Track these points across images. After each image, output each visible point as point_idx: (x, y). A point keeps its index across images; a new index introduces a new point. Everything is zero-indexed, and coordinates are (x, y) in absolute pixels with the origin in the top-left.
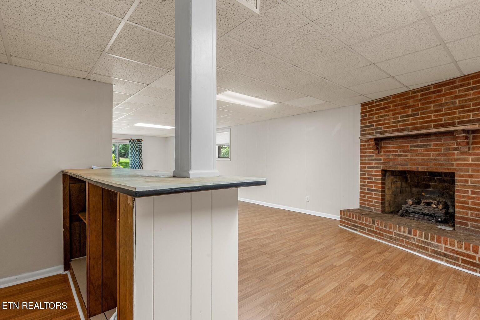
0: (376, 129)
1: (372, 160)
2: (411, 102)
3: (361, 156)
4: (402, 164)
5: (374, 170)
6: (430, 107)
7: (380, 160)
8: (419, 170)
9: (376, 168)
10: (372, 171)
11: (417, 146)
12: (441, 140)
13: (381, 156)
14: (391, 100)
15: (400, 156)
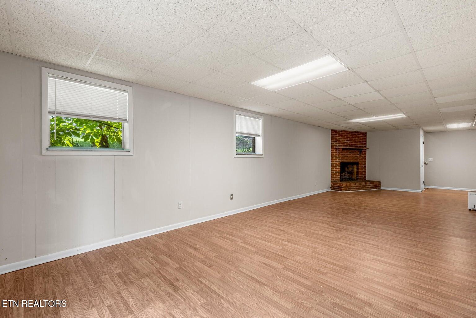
0: (338, 144)
1: (337, 158)
2: (349, 136)
3: (331, 156)
4: (347, 160)
5: (338, 163)
6: (353, 139)
7: (340, 158)
8: (351, 162)
9: (338, 161)
10: (337, 163)
11: (350, 153)
12: (356, 151)
13: (340, 156)
14: (343, 132)
15: (346, 156)
